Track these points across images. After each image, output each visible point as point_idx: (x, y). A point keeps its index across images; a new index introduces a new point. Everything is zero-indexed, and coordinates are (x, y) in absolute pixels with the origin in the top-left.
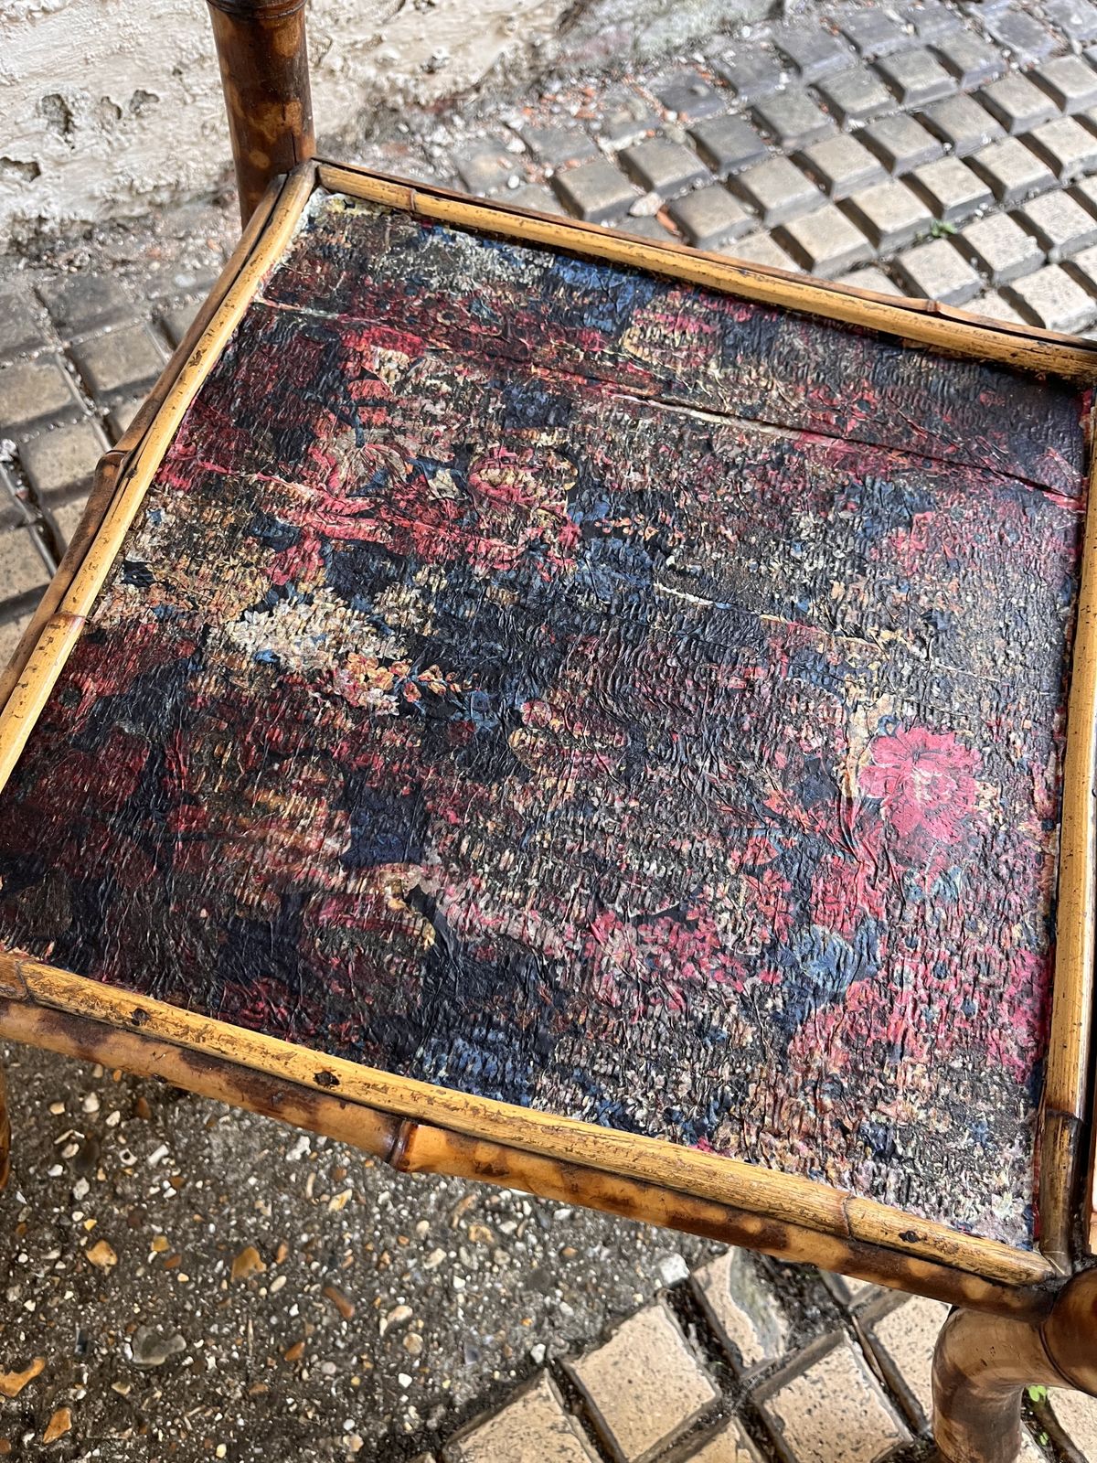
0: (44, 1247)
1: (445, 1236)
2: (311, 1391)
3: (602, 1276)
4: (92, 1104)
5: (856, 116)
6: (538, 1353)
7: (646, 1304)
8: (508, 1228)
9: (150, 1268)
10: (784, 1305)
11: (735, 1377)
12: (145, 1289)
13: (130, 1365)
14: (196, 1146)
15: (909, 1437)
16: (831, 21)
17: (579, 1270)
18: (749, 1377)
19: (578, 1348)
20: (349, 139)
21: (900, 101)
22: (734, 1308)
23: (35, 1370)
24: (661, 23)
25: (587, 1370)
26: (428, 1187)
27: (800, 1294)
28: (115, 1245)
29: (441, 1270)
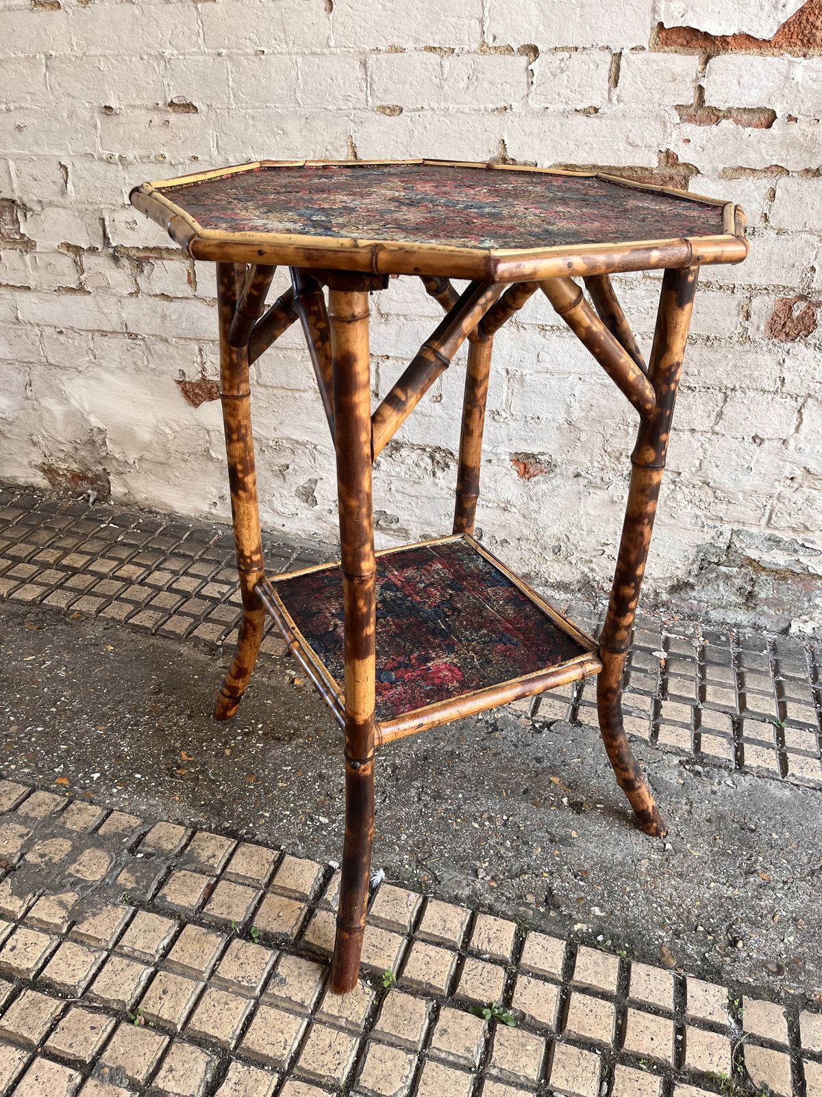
0: (220, 741)
1: (293, 811)
2: (232, 810)
3: (316, 850)
4: (260, 726)
5: (783, 676)
6: (282, 848)
7: (319, 863)
8: (309, 823)
11: (318, 900)
12: (227, 764)
13: (207, 774)
14: (269, 750)
16: (812, 647)
17: (313, 845)
18: (322, 902)
19: (293, 854)
20: (571, 587)
21: (814, 683)
22: (336, 885)
23: (191, 759)
24: (722, 611)
25: (289, 859)
26: (302, 799)
28: (232, 753)
29: (285, 815)
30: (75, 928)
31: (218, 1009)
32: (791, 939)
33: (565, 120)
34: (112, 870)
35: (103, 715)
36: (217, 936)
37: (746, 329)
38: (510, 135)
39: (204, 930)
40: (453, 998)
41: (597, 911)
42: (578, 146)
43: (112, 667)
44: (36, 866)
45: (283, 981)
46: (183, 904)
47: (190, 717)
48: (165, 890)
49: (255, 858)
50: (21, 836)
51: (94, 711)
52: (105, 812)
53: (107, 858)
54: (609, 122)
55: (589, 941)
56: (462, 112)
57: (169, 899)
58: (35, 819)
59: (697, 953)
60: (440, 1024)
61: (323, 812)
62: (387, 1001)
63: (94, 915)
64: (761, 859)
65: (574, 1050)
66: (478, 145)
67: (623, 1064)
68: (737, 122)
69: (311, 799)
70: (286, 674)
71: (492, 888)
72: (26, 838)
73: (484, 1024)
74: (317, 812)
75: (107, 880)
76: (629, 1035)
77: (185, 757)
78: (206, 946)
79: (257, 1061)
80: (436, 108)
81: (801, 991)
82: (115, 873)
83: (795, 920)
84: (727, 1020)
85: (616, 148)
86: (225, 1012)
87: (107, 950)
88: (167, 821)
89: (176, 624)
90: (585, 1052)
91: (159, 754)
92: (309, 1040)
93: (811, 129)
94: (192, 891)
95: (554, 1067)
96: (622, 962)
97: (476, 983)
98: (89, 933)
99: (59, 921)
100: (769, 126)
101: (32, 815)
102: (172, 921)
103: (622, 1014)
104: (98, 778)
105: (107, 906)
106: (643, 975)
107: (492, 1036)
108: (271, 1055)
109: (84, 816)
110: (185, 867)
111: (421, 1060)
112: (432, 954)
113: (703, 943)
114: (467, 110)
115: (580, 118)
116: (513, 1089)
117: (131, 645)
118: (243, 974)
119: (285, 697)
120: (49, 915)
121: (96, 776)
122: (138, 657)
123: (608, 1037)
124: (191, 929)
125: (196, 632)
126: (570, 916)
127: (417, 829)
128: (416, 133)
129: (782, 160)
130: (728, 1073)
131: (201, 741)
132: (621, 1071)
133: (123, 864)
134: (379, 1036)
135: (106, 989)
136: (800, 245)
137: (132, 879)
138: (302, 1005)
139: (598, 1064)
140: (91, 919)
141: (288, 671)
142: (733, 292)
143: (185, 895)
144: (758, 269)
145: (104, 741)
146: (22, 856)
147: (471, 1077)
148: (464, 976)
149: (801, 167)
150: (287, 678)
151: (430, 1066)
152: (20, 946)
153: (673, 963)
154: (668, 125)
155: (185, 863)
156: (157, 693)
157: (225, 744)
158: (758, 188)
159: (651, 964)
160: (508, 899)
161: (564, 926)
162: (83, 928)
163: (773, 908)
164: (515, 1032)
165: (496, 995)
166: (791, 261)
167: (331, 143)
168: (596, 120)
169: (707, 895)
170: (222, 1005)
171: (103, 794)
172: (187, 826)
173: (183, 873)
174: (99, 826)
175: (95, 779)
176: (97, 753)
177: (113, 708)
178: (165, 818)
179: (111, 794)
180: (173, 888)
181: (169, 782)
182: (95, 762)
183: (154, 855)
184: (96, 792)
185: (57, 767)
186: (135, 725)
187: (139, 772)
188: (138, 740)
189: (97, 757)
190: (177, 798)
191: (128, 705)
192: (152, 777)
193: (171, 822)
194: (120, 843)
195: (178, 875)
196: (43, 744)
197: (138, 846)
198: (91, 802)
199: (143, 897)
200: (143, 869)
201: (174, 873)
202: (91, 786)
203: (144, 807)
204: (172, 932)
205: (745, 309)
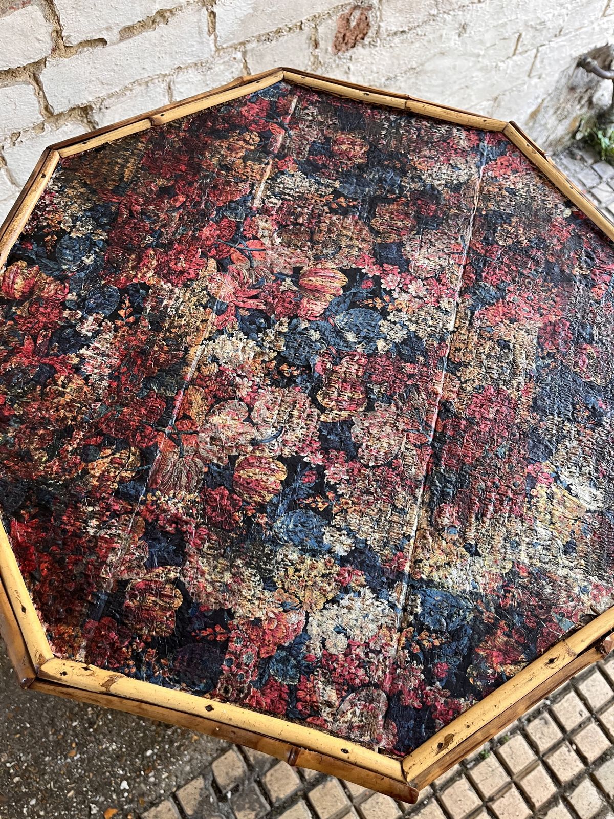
31: (377, 810)
35: (58, 743)
36: (331, 781)
37: (317, 57)
39: (320, 787)
48: (274, 796)
51: (46, 748)
52: (171, 799)
57: (282, 796)
78: (333, 791)
86: (382, 807)
88: (215, 759)
91: (138, 724)
94: (287, 778)
102: (300, 803)
104: (129, 784)
110: (265, 770)
121: (125, 785)
124: (313, 795)
133: (230, 811)
137: (248, 812)
142: (301, 28)
143: (287, 784)
145: (90, 759)
155: (262, 768)
170: (377, 806)
171: (150, 790)
172: (229, 748)
173: (268, 774)
174: (181, 811)
175: (127, 788)
176: (99, 772)
177: (56, 731)
178: (210, 758)
179: (155, 784)
180: (276, 789)
181: (173, 733)
182: (108, 778)
183: (238, 786)
184: (143, 795)
185: (90, 809)
186: (91, 724)
187: (146, 750)
188: (110, 732)
189: (104, 773)
190: (196, 737)
191: (62, 716)
192: (159, 743)
193: (218, 757)
194: (212, 804)
195: (267, 779)
196: (54, 808)
197: (220, 792)
198: (153, 804)
199: (267, 812)
200: (244, 800)
201: (263, 781)
202: (133, 795)
203: (188, 768)
204: (306, 807)
205: (313, 39)
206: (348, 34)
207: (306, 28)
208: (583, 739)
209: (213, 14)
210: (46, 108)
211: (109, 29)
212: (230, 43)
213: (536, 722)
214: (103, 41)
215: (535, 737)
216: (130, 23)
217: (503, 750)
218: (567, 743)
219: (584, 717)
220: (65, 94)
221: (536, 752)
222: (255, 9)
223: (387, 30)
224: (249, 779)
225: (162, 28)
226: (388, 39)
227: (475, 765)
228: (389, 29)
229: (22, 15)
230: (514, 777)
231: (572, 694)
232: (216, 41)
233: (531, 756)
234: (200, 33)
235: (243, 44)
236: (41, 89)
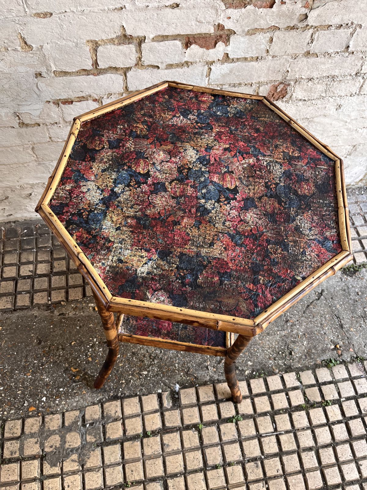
0: (84, 355)
1: (132, 375)
2: (109, 386)
3: (150, 388)
4: (95, 340)
6: (138, 393)
7: (154, 393)
8: (141, 377)
9: (95, 363)
10: (173, 402)
11: (162, 408)
12: (94, 365)
13: (89, 374)
15: (181, 426)
17: (148, 386)
18: (164, 409)
19: (143, 395)
22: (165, 399)
23: (77, 370)
25: (143, 398)
26: (133, 368)
27: (175, 402)
28: (92, 359)
29: (130, 378)
30: (85, 467)
31: (153, 467)
32: (305, 343)
33: (159, 12)
34: (82, 437)
35: (24, 367)
36: (137, 442)
38: (126, 22)
39: (131, 442)
40: (221, 421)
41: (250, 363)
42: (169, 25)
43: (8, 338)
44: (52, 452)
45: (168, 445)
46: (117, 437)
47: (63, 349)
48: (108, 435)
49: (132, 404)
50: (36, 443)
51: (19, 367)
52: (61, 415)
53: (77, 434)
54: (185, 11)
55: (252, 377)
56: (94, 12)
57: (111, 438)
58: (35, 433)
59: (282, 363)
60: (222, 432)
61: (143, 370)
62: (203, 433)
63: (88, 458)
64: (288, 314)
65: (262, 418)
66: (107, 29)
67: (276, 415)
68: (255, 6)
69: (136, 366)
70: (90, 307)
71: (215, 371)
72: (39, 443)
73: (234, 424)
74: (141, 371)
75: (83, 443)
76: (275, 404)
77: (74, 370)
79: (174, 476)
80: (75, 11)
81: (314, 362)
82: (84, 438)
83: (304, 334)
84: (298, 384)
85: (190, 24)
86: (156, 466)
87: (101, 467)
88: (88, 406)
89: (22, 301)
90: (265, 417)
91: (62, 374)
92: (187, 460)
93: (292, 7)
94: (118, 430)
95: (259, 427)
96: (263, 379)
97: (226, 412)
98: (92, 466)
99: (77, 468)
100: (271, 7)
101: (33, 431)
102: (118, 445)
103: (270, 398)
104: (46, 399)
105: (90, 452)
106: (271, 381)
107: (238, 427)
108: (178, 471)
109: (54, 422)
110: (109, 421)
111: (222, 446)
112: (209, 408)
113: (283, 358)
114: (96, 10)
115: (169, 10)
116: (251, 441)
117: (9, 322)
118: (154, 450)
119: (96, 319)
120: (72, 467)
121: (44, 399)
122: (17, 327)
123: (269, 409)
124: (126, 444)
125: (35, 301)
126: (243, 370)
127: (179, 359)
128: (65, 26)
129: (277, 23)
130: (304, 402)
131: (75, 359)
132: (277, 417)
133: (85, 433)
134: (206, 445)
135: (112, 482)
136: (283, 62)
137: (92, 437)
138: (178, 449)
139: (270, 419)
140: (88, 460)
141: (90, 305)
142: (251, 85)
143: (116, 433)
144: (263, 75)
145: (35, 380)
146: (43, 450)
147: (238, 444)
148: (222, 411)
149: (285, 26)
150: (91, 308)
151: (226, 447)
152: (70, 484)
153: (277, 371)
154: (219, 11)
155: (108, 420)
156: (40, 343)
157: (86, 355)
158: (264, 38)
159: (272, 375)
160: (222, 373)
161: (243, 374)
162: (88, 465)
163: (297, 333)
164: (244, 422)
165: (234, 413)
166: (278, 69)
167: (6, 39)
168: (177, 10)
169: (278, 338)
170: (154, 465)
171: (54, 406)
172: (97, 404)
173: (109, 424)
174: (63, 422)
175: (45, 401)
176: (36, 388)
177: (26, 361)
178: (87, 404)
179: (57, 405)
180: (110, 433)
181: (76, 386)
182: (39, 392)
183: (93, 423)
184: (50, 407)
185: (24, 403)
186: (42, 365)
187: (61, 388)
188: (49, 372)
189: (38, 389)
190: (85, 392)
191: (32, 356)
192: (68, 387)
193: (91, 405)
194: (78, 426)
195: (108, 426)
196: (9, 395)
197: (84, 422)
198: (52, 413)
199: (101, 442)
200: (93, 431)
201: (106, 426)
202: (46, 405)
203: (75, 404)
204: (120, 448)
205: (257, 91)
206: (275, 94)
207: (254, 87)
208: (273, 484)
209: (210, 69)
210: (126, 87)
211: (162, 63)
212: (216, 83)
213: (252, 463)
214: (158, 67)
215: (248, 471)
216: (171, 63)
217: (229, 469)
218: (264, 482)
219: (279, 473)
220: (136, 84)
221: (246, 479)
222: (231, 72)
223: (296, 97)
224: (100, 422)
225: (185, 69)
226: (296, 101)
227: (211, 470)
228: (297, 97)
229: (127, 47)
230: (229, 486)
231: (278, 459)
232: (209, 80)
233: (242, 479)
234: (202, 75)
235: (222, 85)
236: (126, 79)
